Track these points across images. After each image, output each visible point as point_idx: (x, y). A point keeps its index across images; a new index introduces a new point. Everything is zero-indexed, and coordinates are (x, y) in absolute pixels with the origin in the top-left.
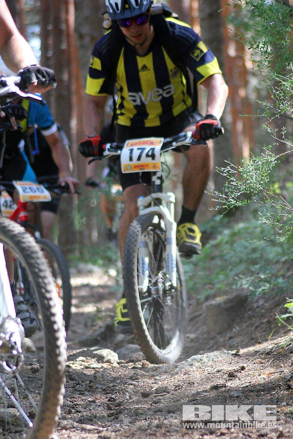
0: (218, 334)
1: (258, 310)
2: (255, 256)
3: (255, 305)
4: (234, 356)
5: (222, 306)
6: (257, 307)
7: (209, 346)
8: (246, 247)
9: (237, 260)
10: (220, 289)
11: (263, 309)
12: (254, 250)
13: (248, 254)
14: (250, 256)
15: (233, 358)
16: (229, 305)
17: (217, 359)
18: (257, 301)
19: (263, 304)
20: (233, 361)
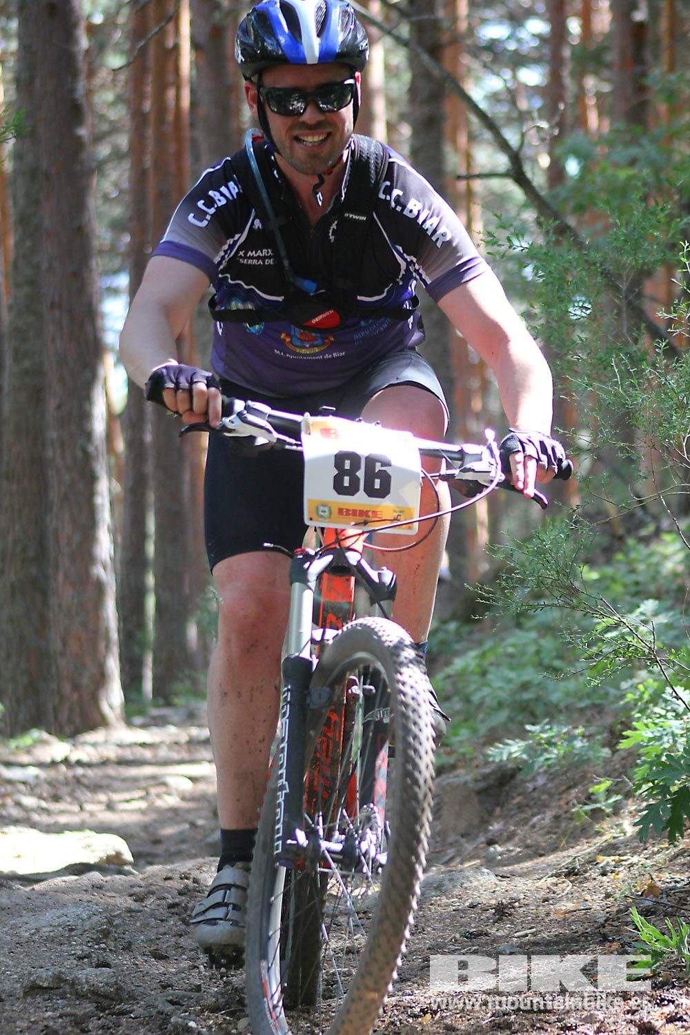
0: (462, 836)
1: (535, 795)
2: (526, 696)
3: (530, 786)
4: (500, 878)
5: (471, 785)
6: (535, 789)
7: (447, 858)
8: (509, 681)
9: (495, 704)
10: (464, 754)
11: (544, 792)
12: (525, 686)
13: (514, 693)
14: (517, 697)
15: (498, 882)
16: (482, 785)
17: (470, 884)
18: (534, 779)
19: (545, 785)
20: (498, 889)
